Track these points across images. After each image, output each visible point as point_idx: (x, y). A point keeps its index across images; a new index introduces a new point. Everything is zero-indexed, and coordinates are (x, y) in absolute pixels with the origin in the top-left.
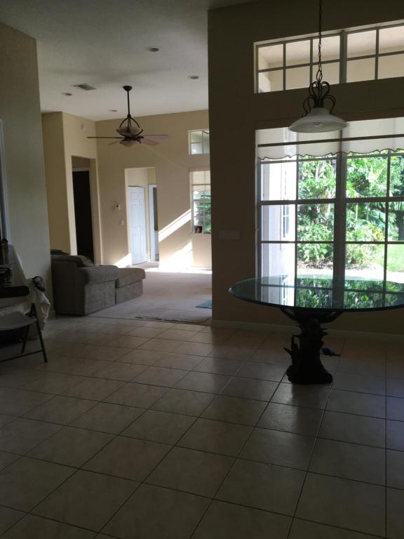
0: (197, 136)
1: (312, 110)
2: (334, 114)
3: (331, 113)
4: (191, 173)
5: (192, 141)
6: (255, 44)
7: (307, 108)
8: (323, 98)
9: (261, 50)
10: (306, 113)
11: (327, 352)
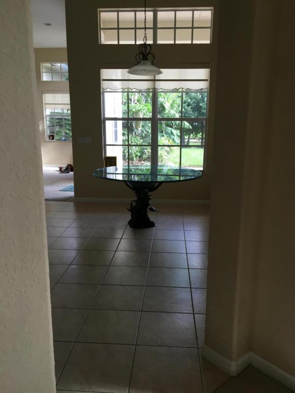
0: (47, 68)
1: (142, 61)
2: (154, 65)
3: (152, 64)
4: (44, 95)
5: (44, 71)
6: (98, 9)
7: (139, 60)
8: (148, 54)
9: (102, 13)
10: (138, 63)
11: (152, 210)
